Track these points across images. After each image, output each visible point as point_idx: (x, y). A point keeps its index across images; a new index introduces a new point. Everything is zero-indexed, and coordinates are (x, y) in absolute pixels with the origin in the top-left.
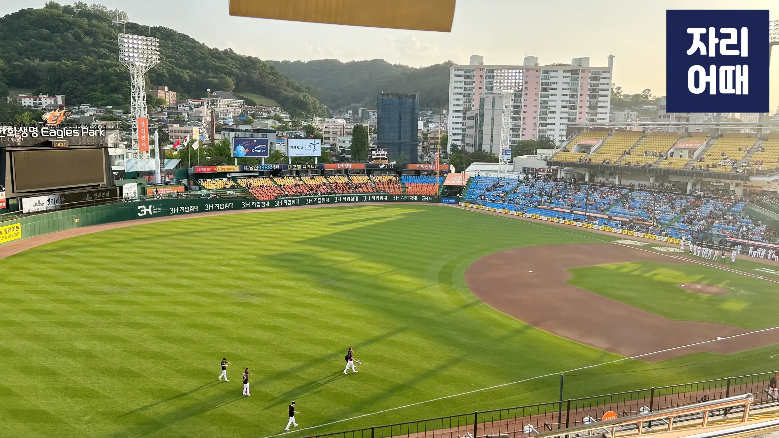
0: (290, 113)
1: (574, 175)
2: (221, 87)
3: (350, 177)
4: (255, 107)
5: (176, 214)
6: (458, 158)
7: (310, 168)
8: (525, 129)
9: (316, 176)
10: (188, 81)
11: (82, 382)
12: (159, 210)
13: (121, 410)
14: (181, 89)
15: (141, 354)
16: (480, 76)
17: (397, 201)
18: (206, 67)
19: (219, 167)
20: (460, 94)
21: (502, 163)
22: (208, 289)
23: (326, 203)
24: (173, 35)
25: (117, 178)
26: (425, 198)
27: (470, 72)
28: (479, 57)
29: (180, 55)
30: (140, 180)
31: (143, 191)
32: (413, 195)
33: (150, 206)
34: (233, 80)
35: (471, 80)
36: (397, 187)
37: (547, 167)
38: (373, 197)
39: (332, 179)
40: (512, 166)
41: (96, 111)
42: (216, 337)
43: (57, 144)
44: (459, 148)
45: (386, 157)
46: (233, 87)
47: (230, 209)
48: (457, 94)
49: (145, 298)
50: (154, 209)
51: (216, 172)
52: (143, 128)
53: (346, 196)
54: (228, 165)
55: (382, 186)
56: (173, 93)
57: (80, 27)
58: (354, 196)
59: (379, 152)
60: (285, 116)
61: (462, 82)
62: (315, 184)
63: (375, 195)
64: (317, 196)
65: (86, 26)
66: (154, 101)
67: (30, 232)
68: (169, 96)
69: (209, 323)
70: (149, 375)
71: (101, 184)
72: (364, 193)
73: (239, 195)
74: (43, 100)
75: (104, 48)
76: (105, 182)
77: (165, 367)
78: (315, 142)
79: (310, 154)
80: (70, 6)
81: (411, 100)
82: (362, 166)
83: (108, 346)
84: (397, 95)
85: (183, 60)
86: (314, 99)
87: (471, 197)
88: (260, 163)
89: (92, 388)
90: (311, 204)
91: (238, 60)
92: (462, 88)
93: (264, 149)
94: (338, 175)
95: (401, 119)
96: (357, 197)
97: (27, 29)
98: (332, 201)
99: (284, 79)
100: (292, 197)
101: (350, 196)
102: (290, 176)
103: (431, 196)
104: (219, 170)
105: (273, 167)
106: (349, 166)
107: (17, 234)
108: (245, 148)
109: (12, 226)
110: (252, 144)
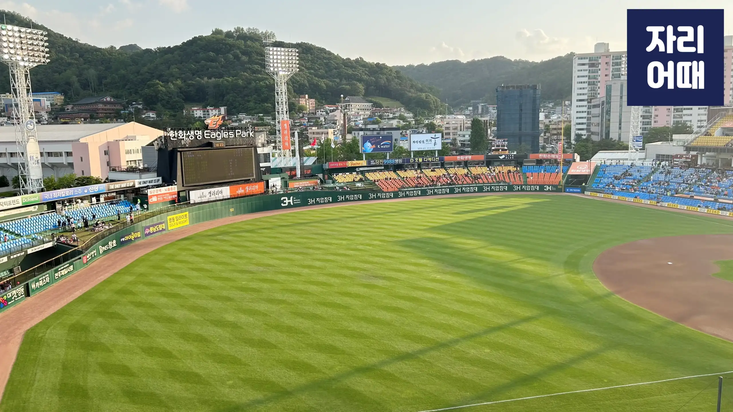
0: (413, 113)
1: (717, 161)
2: (352, 93)
3: (469, 168)
4: (382, 109)
5: (313, 204)
6: (583, 147)
7: (430, 161)
8: (657, 116)
9: (437, 168)
10: (324, 90)
11: (228, 350)
12: (298, 201)
13: (258, 377)
14: (319, 96)
15: (279, 328)
16: (606, 63)
17: (518, 191)
18: (340, 76)
19: (350, 162)
20: (584, 82)
21: (632, 151)
22: (337, 271)
23: (446, 193)
24: (313, 49)
25: (264, 173)
26: (548, 188)
27: (595, 60)
28: (605, 44)
29: (318, 66)
30: (283, 175)
31: (285, 185)
32: (535, 185)
33: (292, 198)
34: (363, 86)
35: (597, 68)
36: (518, 177)
37: (685, 153)
38: (493, 187)
39: (452, 171)
40: (644, 154)
41: (250, 118)
42: (343, 315)
43: (216, 145)
44: (584, 137)
45: (506, 148)
46: (364, 91)
47: (359, 200)
48: (582, 83)
49: (283, 277)
50: (294, 200)
51: (347, 167)
52: (285, 129)
53: (466, 187)
54: (357, 160)
55: (502, 176)
56: (312, 100)
57: (239, 48)
58: (473, 187)
59: (499, 143)
60: (409, 115)
61: (587, 70)
62: (435, 176)
63: (495, 186)
64: (438, 187)
65: (243, 47)
66: (297, 108)
67: (196, 219)
68: (309, 103)
69: (338, 302)
70: (284, 347)
71: (251, 178)
72: (483, 184)
73: (368, 187)
74: (210, 111)
75: (256, 64)
76: (254, 177)
77: (298, 340)
78: (435, 136)
79: (431, 148)
80: (231, 31)
81: (531, 91)
82: (481, 157)
83: (252, 319)
84: (517, 87)
85: (321, 71)
86: (436, 98)
87: (598, 186)
88: (385, 157)
89: (236, 355)
90: (431, 194)
91: (368, 67)
92: (586, 76)
93: (388, 145)
94: (458, 167)
95: (521, 110)
96: (476, 188)
97: (198, 53)
98: (452, 191)
99: (409, 82)
100: (413, 189)
101: (470, 187)
102: (412, 169)
103: (555, 186)
104: (349, 165)
105: (397, 161)
106: (469, 158)
107: (185, 221)
108: (372, 144)
109: (182, 214)
110: (378, 140)
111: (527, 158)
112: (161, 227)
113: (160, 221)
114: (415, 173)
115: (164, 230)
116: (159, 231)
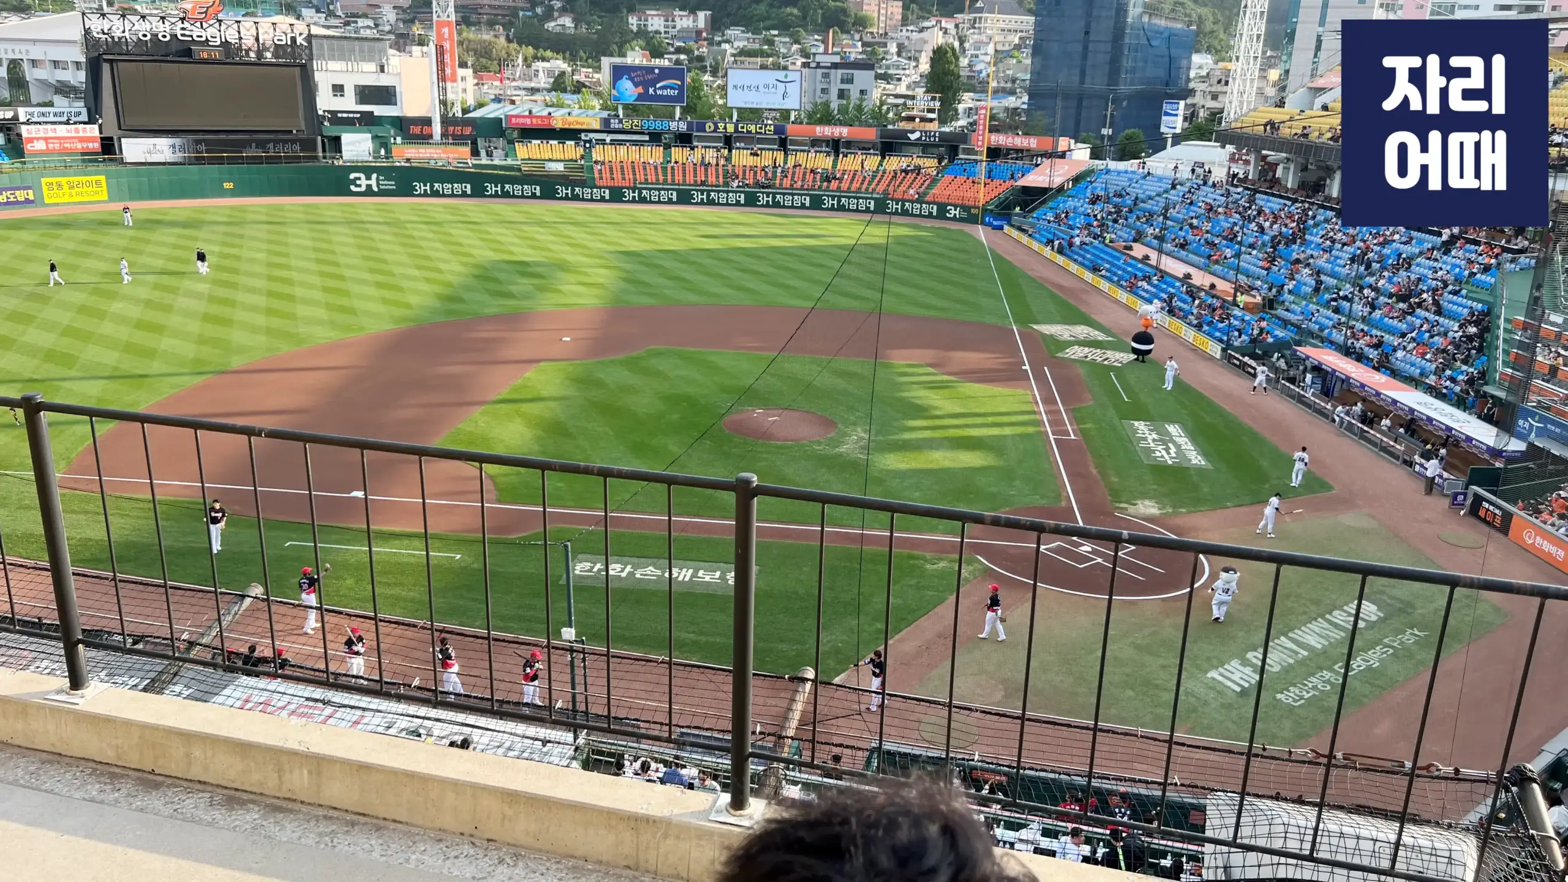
3: (841, 156)
12: (391, 185)
17: (896, 213)
19: (559, 118)
23: (738, 204)
26: (953, 212)
30: (380, 130)
31: (383, 150)
32: (929, 203)
33: (375, 177)
38: (843, 200)
43: (204, 55)
47: (531, 196)
50: (381, 183)
51: (555, 128)
52: (445, 40)
53: (784, 194)
58: (801, 195)
59: (922, 103)
62: (745, 166)
67: (130, 193)
78: (786, 76)
79: (774, 104)
82: (870, 133)
93: (673, 89)
102: (709, 147)
103: (965, 208)
104: (558, 125)
105: (673, 125)
106: (842, 132)
107: (97, 193)
108: (636, 85)
109: (84, 179)
110: (650, 77)
111: (965, 143)
112: (21, 195)
113: (18, 184)
114: (711, 156)
115: (32, 202)
116: (18, 203)
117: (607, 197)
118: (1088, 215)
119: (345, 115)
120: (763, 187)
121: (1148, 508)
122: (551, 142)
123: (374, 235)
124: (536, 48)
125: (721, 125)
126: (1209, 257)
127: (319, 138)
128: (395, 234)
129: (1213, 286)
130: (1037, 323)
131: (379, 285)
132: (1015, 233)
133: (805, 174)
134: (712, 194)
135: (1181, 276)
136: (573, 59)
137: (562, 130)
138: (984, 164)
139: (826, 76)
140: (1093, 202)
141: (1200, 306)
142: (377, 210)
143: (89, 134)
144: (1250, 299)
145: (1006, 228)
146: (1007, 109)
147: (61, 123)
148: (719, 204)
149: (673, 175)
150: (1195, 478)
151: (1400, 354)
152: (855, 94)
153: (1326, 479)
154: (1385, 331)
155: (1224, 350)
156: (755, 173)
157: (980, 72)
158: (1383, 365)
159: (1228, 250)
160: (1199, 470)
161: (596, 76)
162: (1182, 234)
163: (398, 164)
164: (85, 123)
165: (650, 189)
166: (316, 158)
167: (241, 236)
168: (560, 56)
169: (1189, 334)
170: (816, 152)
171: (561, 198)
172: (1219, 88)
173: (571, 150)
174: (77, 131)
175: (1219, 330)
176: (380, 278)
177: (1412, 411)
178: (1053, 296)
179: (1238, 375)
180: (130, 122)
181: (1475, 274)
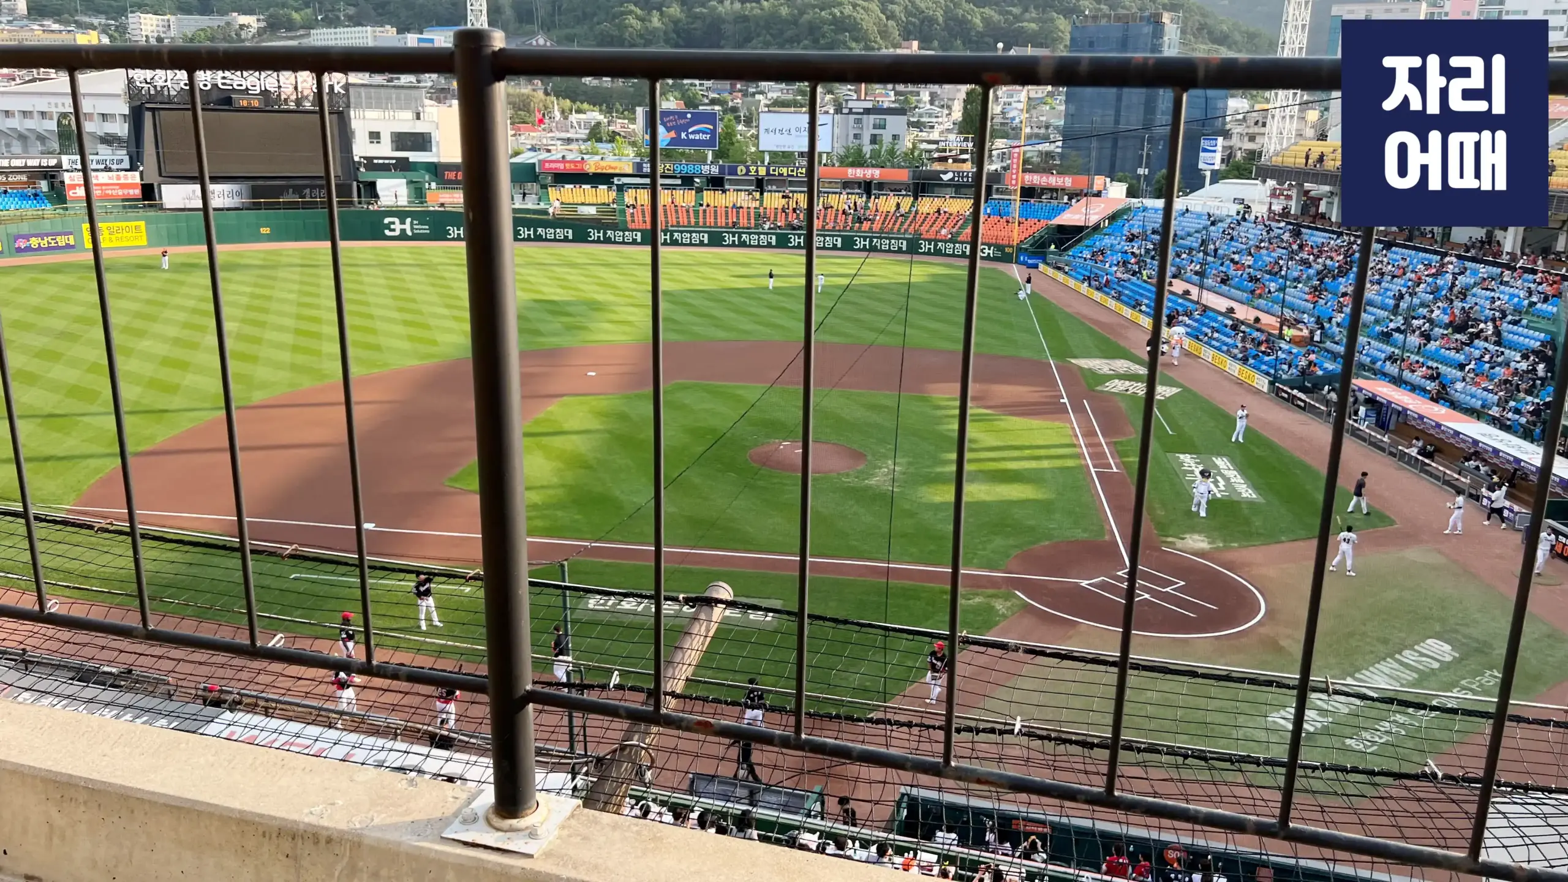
3: (873, 197)
7: (785, 174)
12: (425, 229)
19: (592, 162)
26: (987, 251)
31: (418, 194)
33: (408, 220)
38: (875, 241)
43: (244, 103)
47: (566, 240)
50: (415, 227)
51: (588, 173)
63: (880, 239)
67: (169, 238)
81: (1148, 29)
82: (902, 175)
84: (1118, 18)
93: (707, 133)
100: (693, 229)
102: (741, 190)
103: (999, 247)
104: (591, 168)
105: (705, 169)
106: (873, 173)
107: (136, 238)
108: (668, 130)
109: (124, 224)
110: (682, 122)
111: (998, 182)
112: (62, 241)
113: (59, 229)
114: (743, 199)
115: (73, 247)
116: (58, 248)
117: (639, 240)
118: (1126, 252)
119: (381, 161)
120: (794, 229)
121: (1197, 542)
122: (584, 186)
123: (407, 277)
124: (574, 101)
125: (753, 169)
126: (1252, 292)
127: (355, 183)
128: (427, 276)
129: (1257, 320)
130: (1075, 357)
131: (406, 323)
132: (1050, 271)
133: (836, 216)
134: (744, 236)
135: (1224, 310)
136: (609, 111)
137: (595, 174)
138: (1018, 203)
139: (858, 121)
140: (1132, 238)
141: (1243, 340)
142: (411, 253)
143: (130, 181)
144: (1299, 333)
145: (1042, 266)
146: (1040, 153)
147: (102, 170)
148: (750, 246)
149: (705, 218)
150: (1246, 512)
151: (1459, 386)
152: (887, 138)
153: (1387, 513)
154: (1441, 363)
155: (1272, 383)
156: (787, 215)
157: (1013, 119)
158: (1441, 396)
159: (1273, 284)
160: (1250, 503)
161: (632, 126)
162: (1224, 269)
163: (431, 209)
164: (126, 170)
165: (681, 232)
166: (351, 203)
167: (274, 279)
168: (597, 108)
169: (1234, 368)
170: (848, 194)
171: (593, 242)
172: (1256, 130)
173: (604, 194)
174: (118, 178)
175: (1265, 363)
176: (408, 317)
177: (1476, 442)
178: (1091, 332)
179: (1288, 409)
180: (168, 169)
181: (1535, 303)
